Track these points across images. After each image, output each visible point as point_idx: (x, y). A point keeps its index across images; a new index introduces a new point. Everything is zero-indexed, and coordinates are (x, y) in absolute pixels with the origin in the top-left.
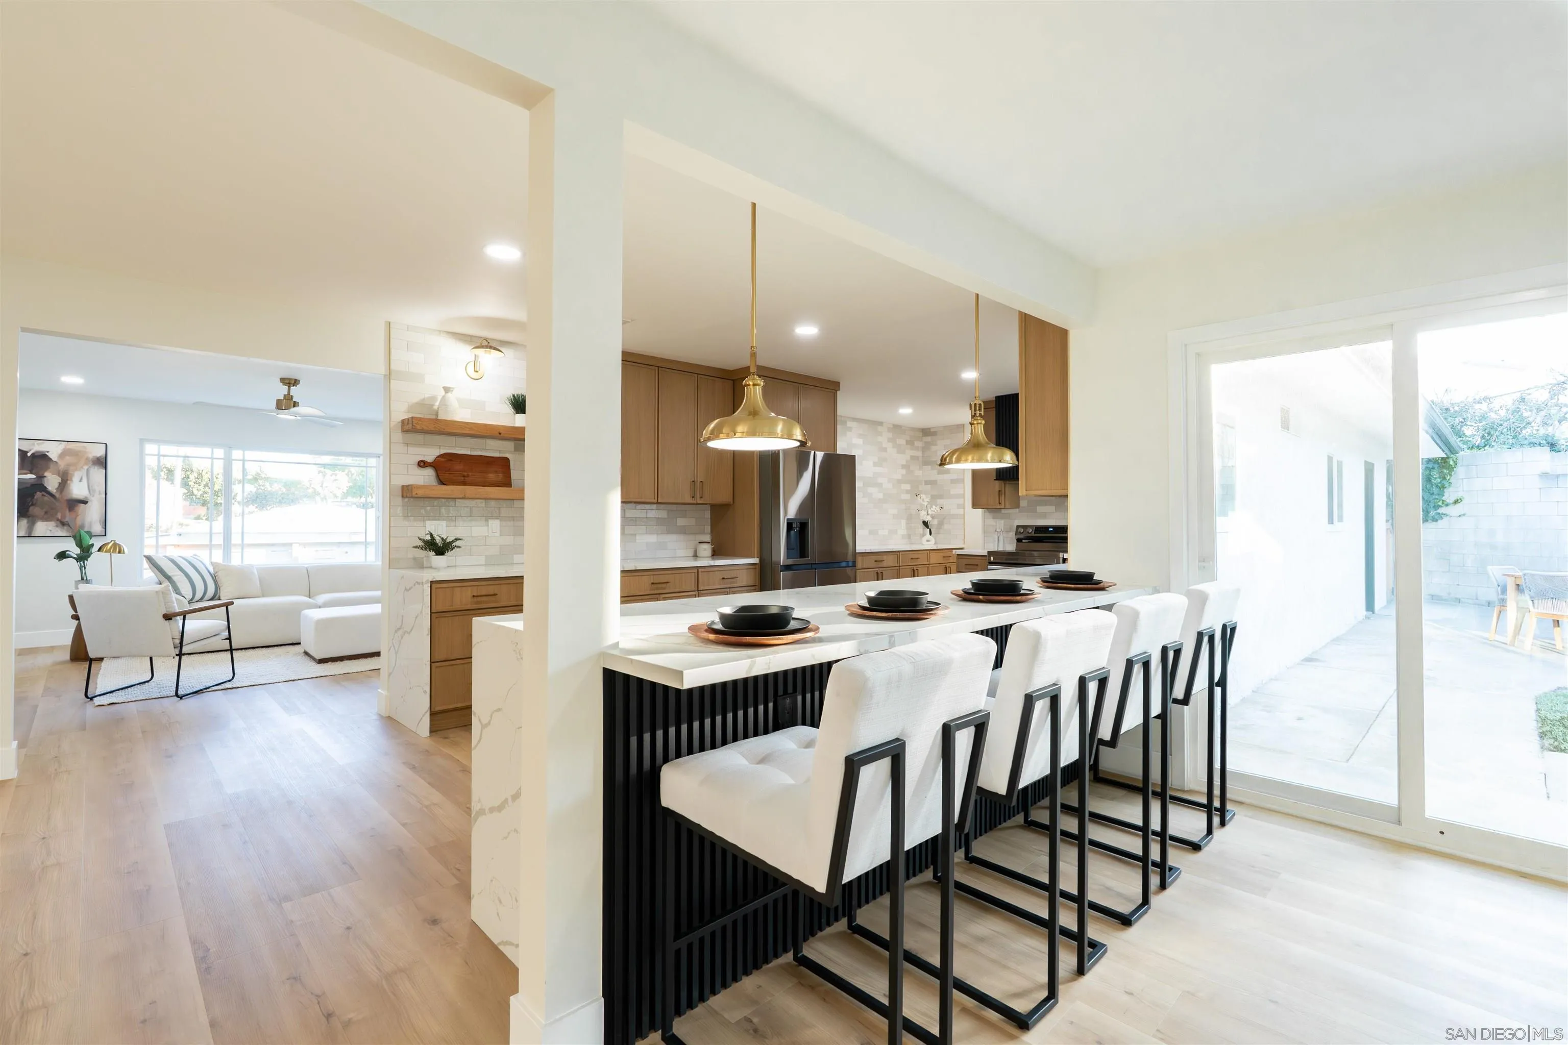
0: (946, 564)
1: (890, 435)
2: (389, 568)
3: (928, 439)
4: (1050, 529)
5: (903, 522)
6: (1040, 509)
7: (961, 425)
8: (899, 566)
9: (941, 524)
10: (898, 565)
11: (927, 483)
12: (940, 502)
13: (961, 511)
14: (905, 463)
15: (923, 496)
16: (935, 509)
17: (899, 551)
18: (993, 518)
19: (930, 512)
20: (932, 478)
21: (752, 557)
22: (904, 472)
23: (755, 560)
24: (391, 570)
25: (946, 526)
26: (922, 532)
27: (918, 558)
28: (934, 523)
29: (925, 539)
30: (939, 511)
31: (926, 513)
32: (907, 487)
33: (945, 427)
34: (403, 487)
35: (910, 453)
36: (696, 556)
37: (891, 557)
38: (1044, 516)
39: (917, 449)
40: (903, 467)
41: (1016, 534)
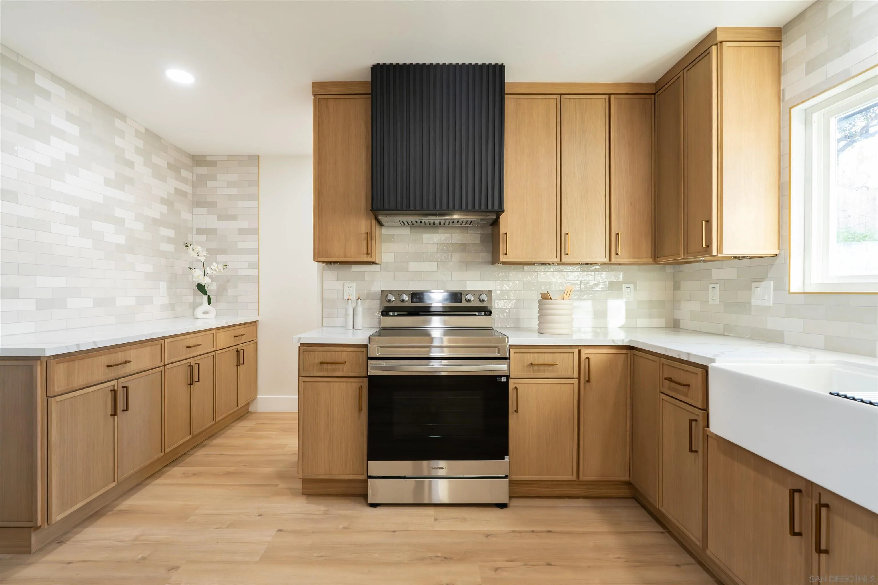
0: (237, 347)
1: (140, 143)
3: (202, 170)
5: (163, 285)
6: (413, 266)
7: (255, 156)
8: (165, 365)
9: (222, 289)
10: (162, 364)
11: (200, 231)
12: (221, 258)
13: (253, 272)
14: (166, 197)
15: (199, 248)
16: (215, 268)
17: (163, 339)
18: (338, 278)
19: (209, 271)
20: (209, 226)
22: (164, 209)
25: (230, 292)
26: (192, 301)
27: (198, 345)
28: (212, 288)
29: (199, 312)
30: (222, 270)
31: (202, 273)
32: (170, 233)
33: (231, 157)
35: (173, 184)
37: (146, 350)
38: (421, 276)
39: (185, 180)
40: (163, 201)
41: (381, 303)
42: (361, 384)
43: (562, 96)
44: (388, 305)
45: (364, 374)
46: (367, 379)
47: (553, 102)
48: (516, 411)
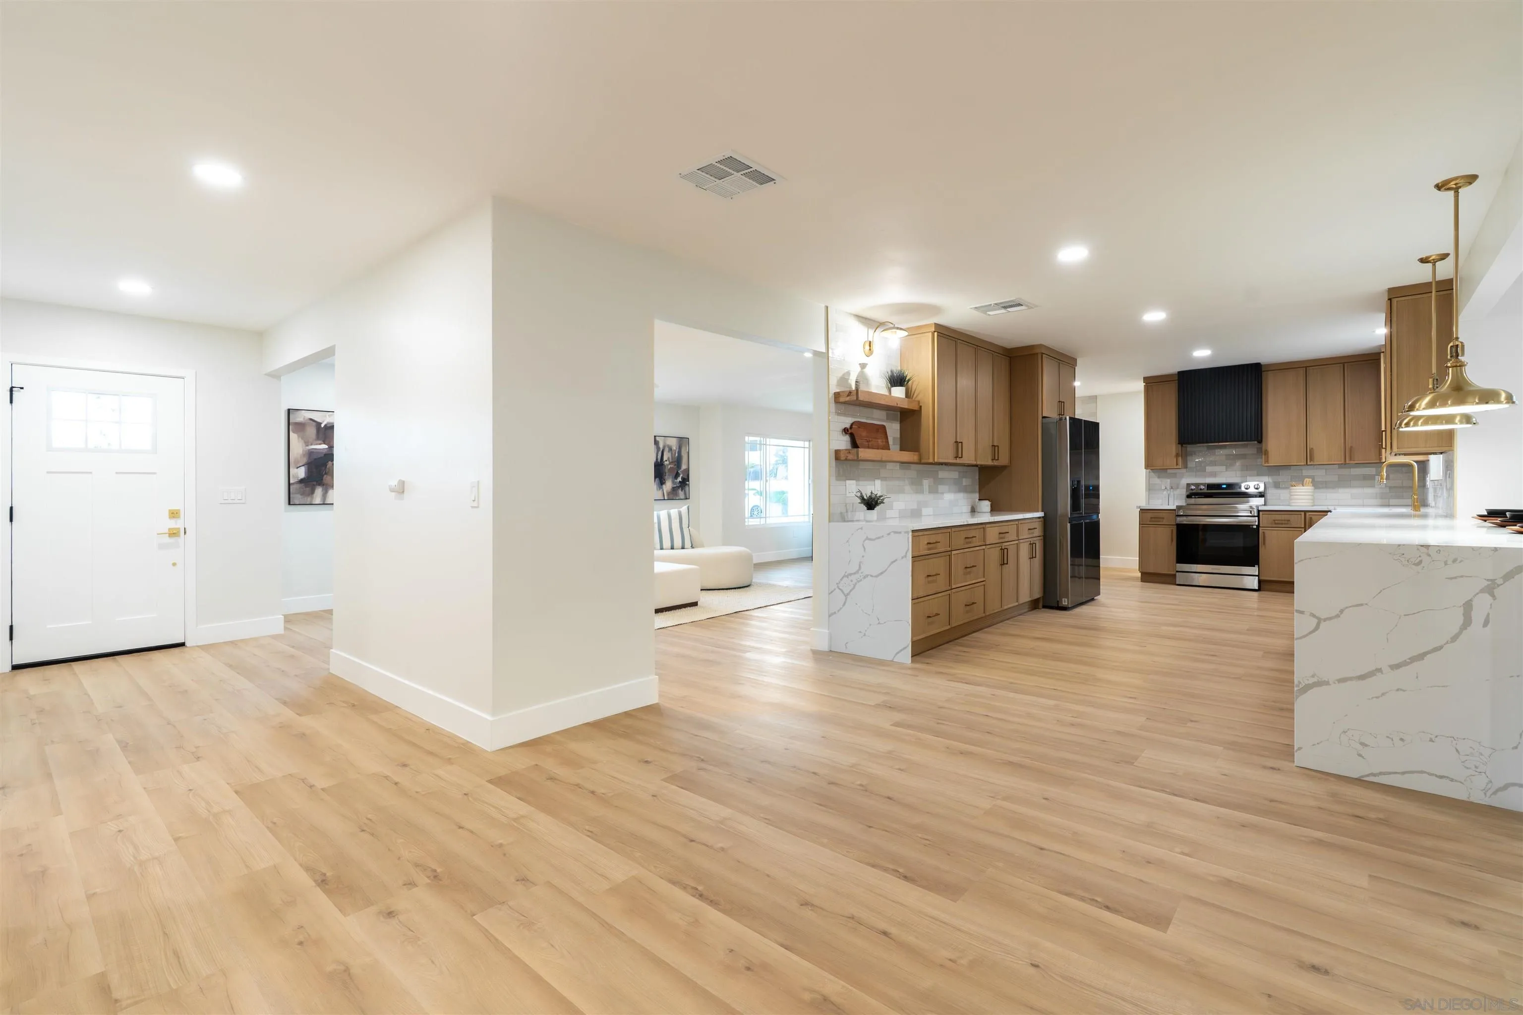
2: (829, 522)
4: (1223, 486)
6: (1209, 469)
18: (1159, 477)
21: (1038, 511)
23: (1041, 514)
24: (831, 523)
34: (836, 450)
36: (973, 511)
38: (1214, 474)
41: (1187, 491)
42: (1171, 529)
43: (1307, 368)
44: (1192, 492)
45: (1175, 524)
46: (1175, 526)
47: (1302, 371)
48: (1264, 544)
